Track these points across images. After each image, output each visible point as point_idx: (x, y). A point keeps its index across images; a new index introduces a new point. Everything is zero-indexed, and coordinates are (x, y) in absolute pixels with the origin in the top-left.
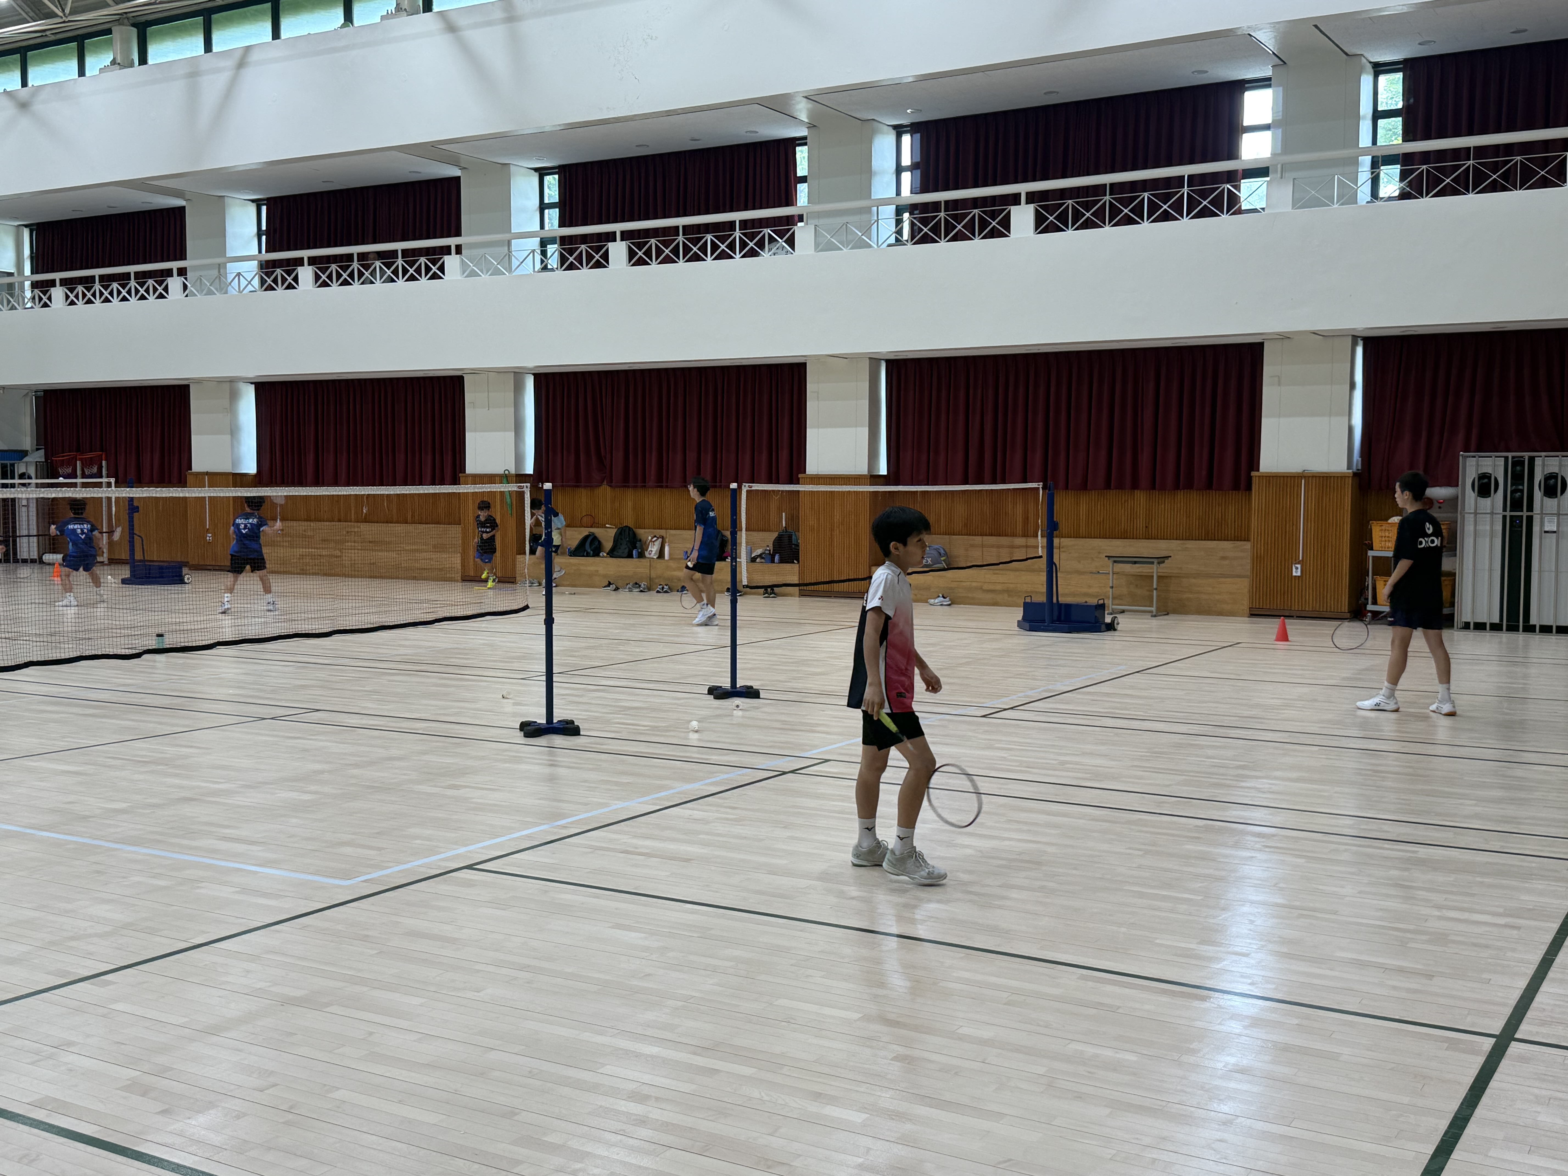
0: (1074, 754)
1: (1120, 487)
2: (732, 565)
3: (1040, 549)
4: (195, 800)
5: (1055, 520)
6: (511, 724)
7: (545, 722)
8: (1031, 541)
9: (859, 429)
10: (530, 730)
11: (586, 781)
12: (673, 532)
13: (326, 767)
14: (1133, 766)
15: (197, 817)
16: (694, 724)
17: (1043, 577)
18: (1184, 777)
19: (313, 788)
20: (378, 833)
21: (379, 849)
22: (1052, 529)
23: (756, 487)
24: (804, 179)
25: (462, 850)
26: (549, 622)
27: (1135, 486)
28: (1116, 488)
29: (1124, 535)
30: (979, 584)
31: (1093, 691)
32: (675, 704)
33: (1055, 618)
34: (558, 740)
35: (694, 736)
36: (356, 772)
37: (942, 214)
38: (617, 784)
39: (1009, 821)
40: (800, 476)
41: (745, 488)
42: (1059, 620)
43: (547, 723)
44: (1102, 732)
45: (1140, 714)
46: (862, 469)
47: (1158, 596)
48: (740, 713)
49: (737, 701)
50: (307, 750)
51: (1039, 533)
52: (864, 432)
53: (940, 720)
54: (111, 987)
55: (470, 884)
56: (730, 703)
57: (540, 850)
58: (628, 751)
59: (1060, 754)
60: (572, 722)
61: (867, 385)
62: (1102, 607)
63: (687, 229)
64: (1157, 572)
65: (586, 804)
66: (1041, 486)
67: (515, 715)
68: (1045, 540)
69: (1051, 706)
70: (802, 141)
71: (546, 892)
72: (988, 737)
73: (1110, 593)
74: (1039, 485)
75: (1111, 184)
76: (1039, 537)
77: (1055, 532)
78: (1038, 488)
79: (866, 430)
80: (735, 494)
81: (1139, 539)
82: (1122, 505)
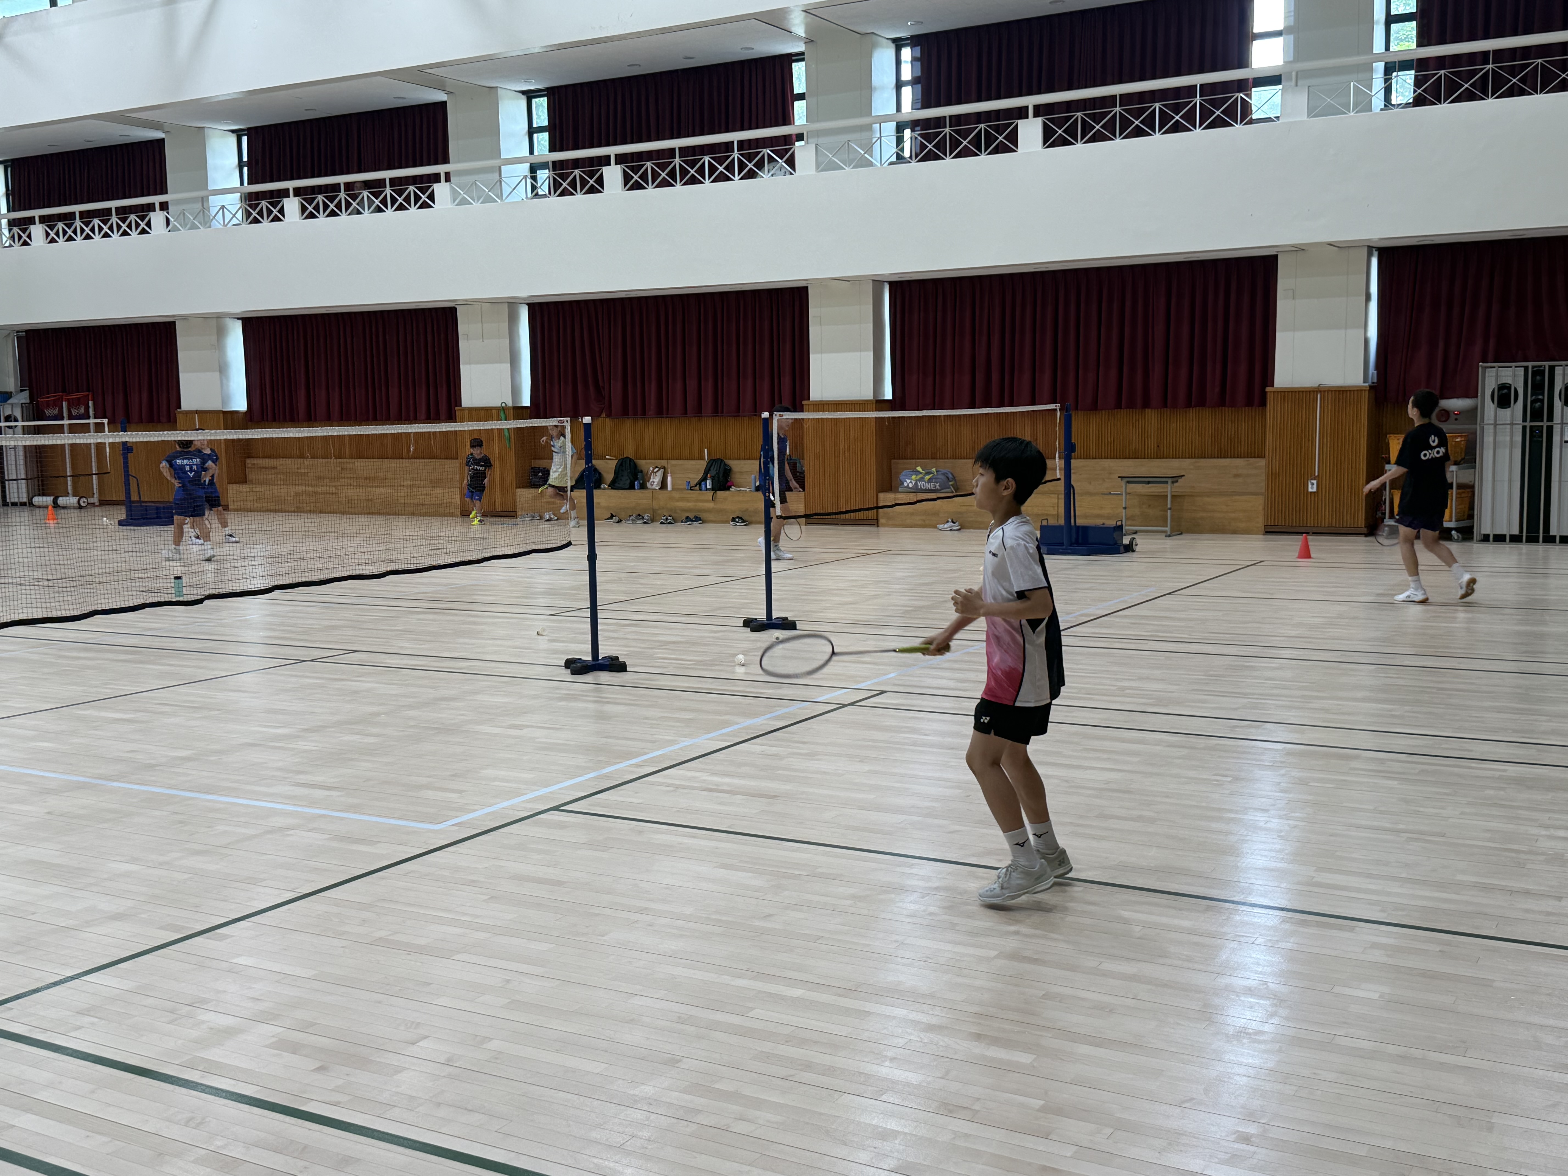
0: (1130, 679)
1: (1131, 405)
3: (1058, 471)
4: (260, 745)
5: (1073, 441)
6: (555, 661)
7: (590, 659)
9: (863, 354)
10: (576, 667)
11: (646, 718)
12: (674, 462)
13: (381, 709)
14: (1195, 690)
15: (265, 763)
16: (741, 657)
17: (1061, 501)
18: (1249, 700)
19: (374, 730)
20: (453, 775)
21: (460, 792)
22: (1069, 450)
24: (801, 97)
25: (543, 791)
26: (592, 558)
27: (1146, 405)
28: (1126, 408)
29: (1135, 456)
31: (1130, 614)
32: (712, 637)
33: (1073, 540)
34: (605, 677)
35: (742, 670)
36: (414, 713)
37: (947, 130)
38: (678, 720)
39: (1086, 750)
40: (804, 402)
42: (1077, 542)
43: (593, 660)
44: (1151, 655)
45: (1185, 636)
46: (868, 394)
47: (1172, 515)
49: (776, 633)
50: (355, 692)
51: (1057, 456)
52: (868, 357)
54: (228, 940)
55: (562, 826)
56: (766, 636)
57: (622, 790)
58: (679, 687)
59: (1117, 680)
60: (617, 658)
61: (870, 310)
62: (1120, 528)
63: (684, 151)
64: (1171, 492)
65: (654, 742)
66: (1058, 408)
67: (556, 652)
68: (1063, 461)
69: (1093, 630)
70: (799, 57)
71: (640, 832)
73: (1124, 514)
74: (1057, 406)
75: (1121, 95)
76: (1057, 460)
77: (1073, 454)
78: (1056, 410)
79: (871, 354)
80: (767, 423)
81: (1151, 458)
82: (1133, 424)
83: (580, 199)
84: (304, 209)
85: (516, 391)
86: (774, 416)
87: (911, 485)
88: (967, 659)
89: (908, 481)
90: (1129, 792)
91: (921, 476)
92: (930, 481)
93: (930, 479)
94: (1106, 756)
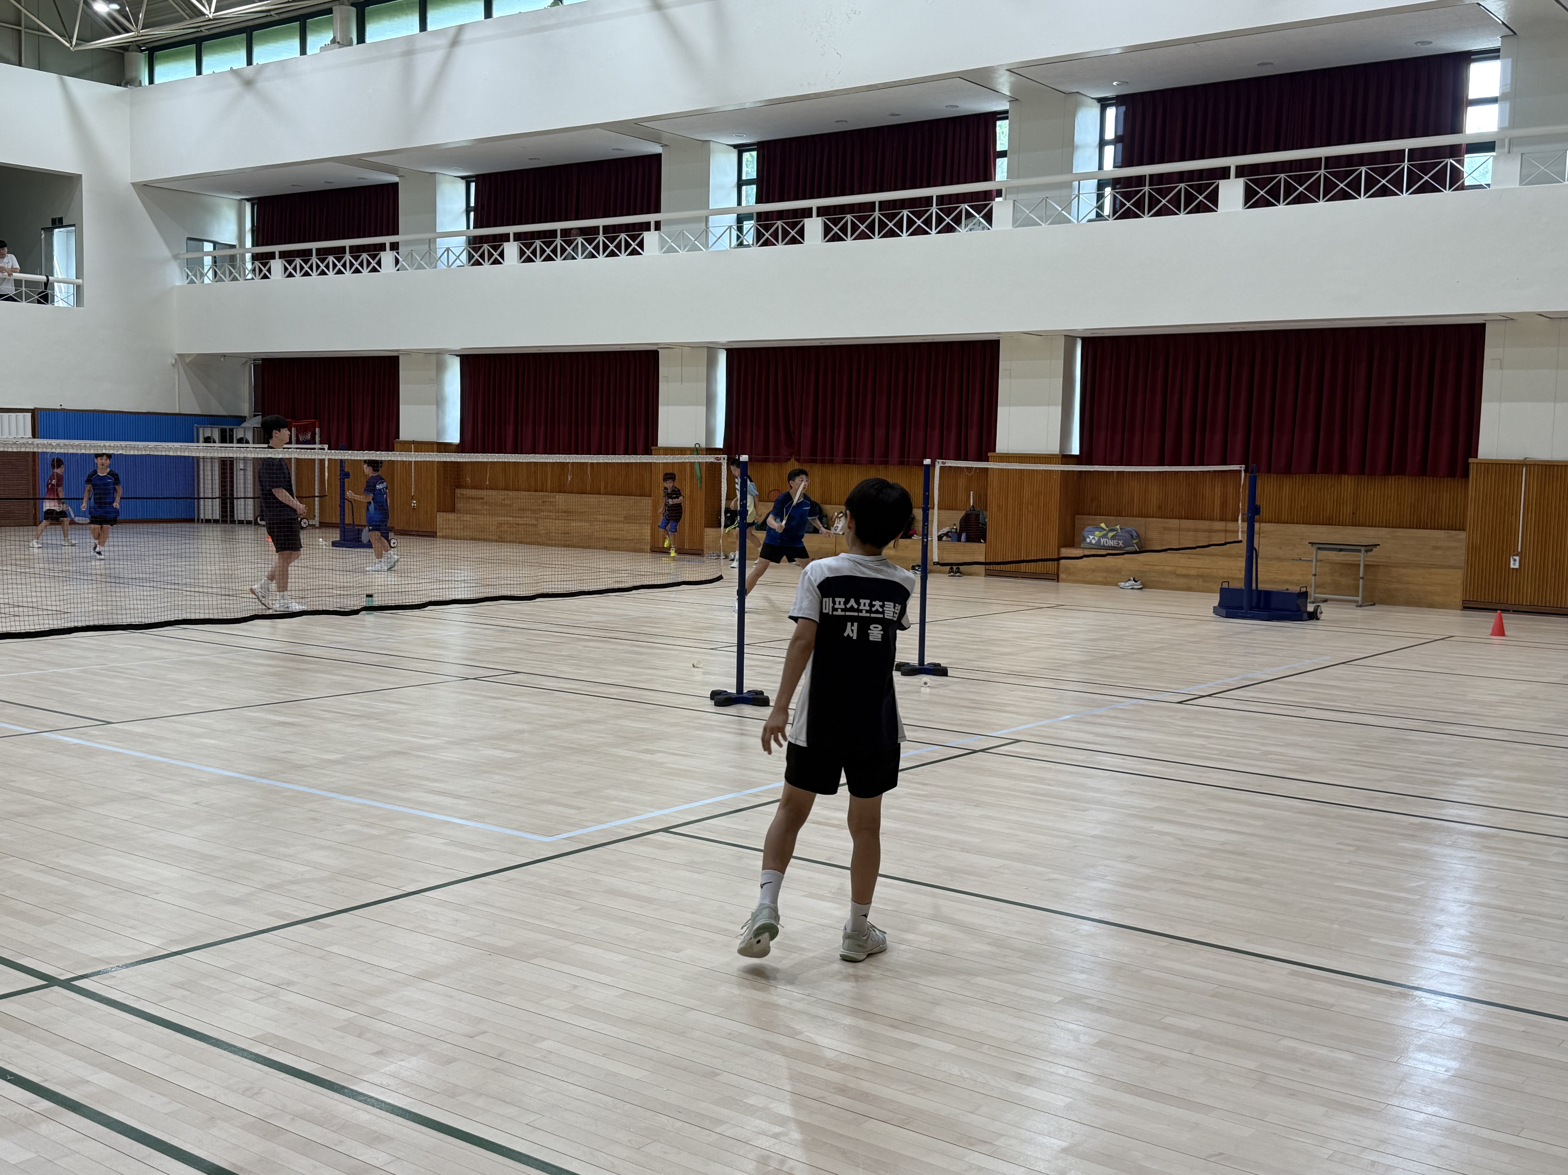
0: (1278, 745)
1: (1327, 470)
2: (923, 542)
3: (1240, 533)
4: (404, 753)
5: (1258, 503)
6: (702, 692)
7: (735, 691)
8: (1231, 526)
9: (1051, 408)
10: (721, 699)
13: (525, 727)
14: (1342, 759)
15: (406, 770)
17: (1242, 563)
18: (1396, 773)
19: (514, 747)
20: (577, 793)
21: (579, 808)
22: (1253, 513)
23: (950, 463)
24: (1003, 154)
25: (657, 813)
27: (1343, 470)
28: (1322, 473)
29: (1329, 522)
30: (1173, 569)
31: (1297, 681)
33: (1254, 604)
34: (747, 710)
36: (555, 733)
37: (1147, 189)
39: (1210, 810)
40: (990, 454)
41: (939, 464)
42: (1258, 607)
43: (737, 693)
44: (1307, 723)
45: (1349, 706)
46: (1054, 448)
47: (1364, 585)
48: (928, 690)
49: (925, 678)
50: (506, 710)
51: (1240, 517)
52: (1057, 411)
53: (1135, 705)
54: (328, 930)
55: (666, 846)
56: (916, 680)
57: (733, 817)
59: (1263, 744)
60: (762, 693)
61: (1061, 363)
62: (1304, 595)
63: (884, 205)
64: (1364, 561)
66: (1243, 469)
67: (706, 684)
68: (1246, 524)
69: (1251, 695)
70: (1003, 115)
72: (1185, 724)
73: (1313, 581)
74: (1241, 467)
75: (1326, 158)
76: (1240, 521)
77: (1257, 517)
78: (1241, 471)
79: (1059, 410)
80: (929, 470)
81: (1346, 525)
82: (1328, 489)
83: (781, 249)
84: (522, 253)
85: (710, 433)
86: (936, 463)
87: (1093, 542)
88: (1113, 714)
89: (1091, 537)
90: (1243, 854)
91: (1104, 532)
92: (1113, 538)
93: (1113, 536)
94: (1229, 818)
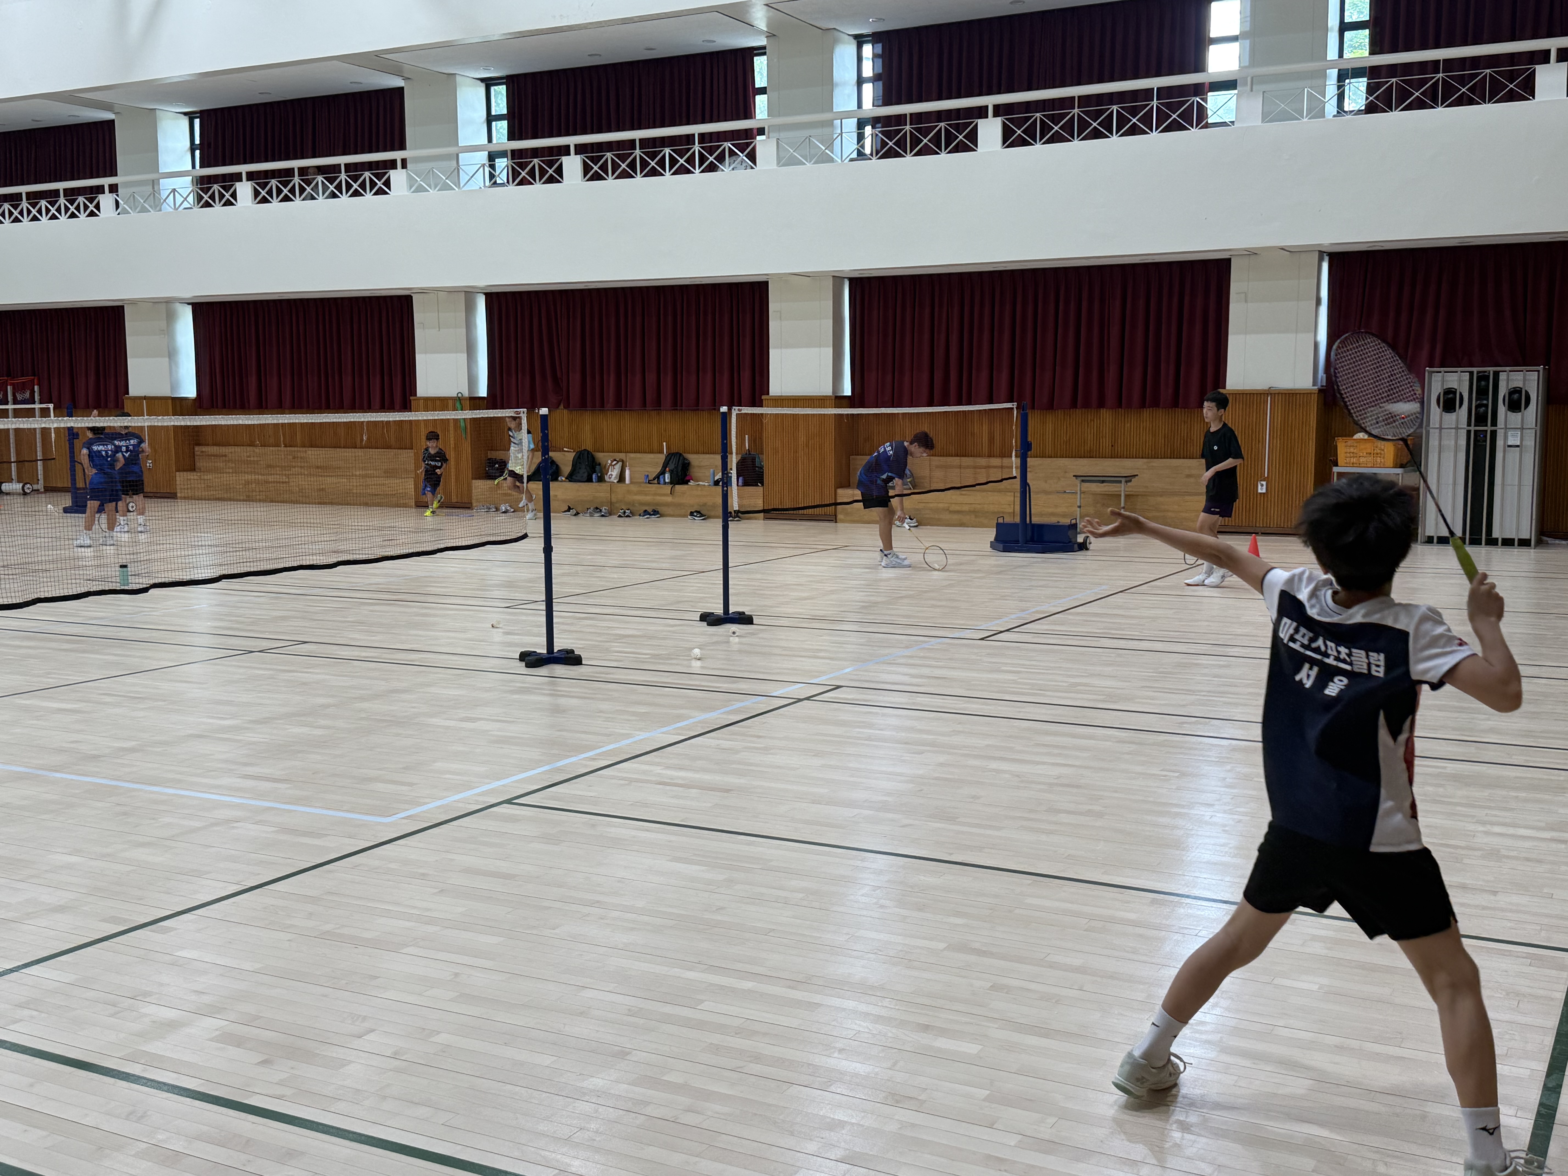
0: (1085, 676)
1: (1087, 405)
3: (1014, 469)
4: (206, 736)
5: (1029, 440)
6: (510, 654)
7: (545, 652)
8: (1006, 461)
9: (823, 349)
10: (530, 660)
11: (601, 712)
12: (632, 455)
13: (330, 701)
14: (1143, 687)
15: (213, 755)
16: (697, 651)
17: (1017, 499)
19: (323, 722)
20: (404, 768)
21: (411, 784)
22: (1026, 449)
23: (742, 410)
24: (763, 91)
25: (495, 785)
26: (548, 550)
27: (1101, 405)
28: (1082, 407)
29: (1090, 454)
30: (946, 505)
31: (1084, 611)
32: (669, 631)
33: (1029, 538)
34: (560, 670)
35: (698, 664)
36: (365, 705)
37: (908, 127)
38: (634, 714)
39: (1036, 745)
40: (763, 397)
41: (735, 411)
42: (1032, 540)
43: (548, 652)
44: (1103, 653)
45: (1136, 634)
46: (827, 390)
48: (737, 640)
49: (734, 627)
50: (304, 684)
51: (1014, 453)
52: (828, 353)
53: (940, 643)
54: (172, 933)
55: (513, 819)
56: (723, 630)
57: (573, 784)
58: (633, 680)
59: (1069, 676)
60: (572, 651)
61: (830, 303)
62: (1074, 526)
63: (644, 143)
64: (1125, 491)
65: (609, 735)
66: (1015, 406)
67: (514, 645)
68: (1019, 460)
69: (1045, 628)
70: (761, 51)
71: (594, 826)
72: (994, 660)
73: (1078, 513)
74: (1014, 405)
75: (1079, 97)
76: (1014, 458)
77: (1029, 452)
78: (1013, 408)
79: (830, 350)
80: (725, 417)
81: (1105, 457)
82: (1088, 424)
83: (538, 189)
84: (256, 193)
85: (472, 381)
86: (733, 410)
88: (922, 654)
90: (1080, 787)
